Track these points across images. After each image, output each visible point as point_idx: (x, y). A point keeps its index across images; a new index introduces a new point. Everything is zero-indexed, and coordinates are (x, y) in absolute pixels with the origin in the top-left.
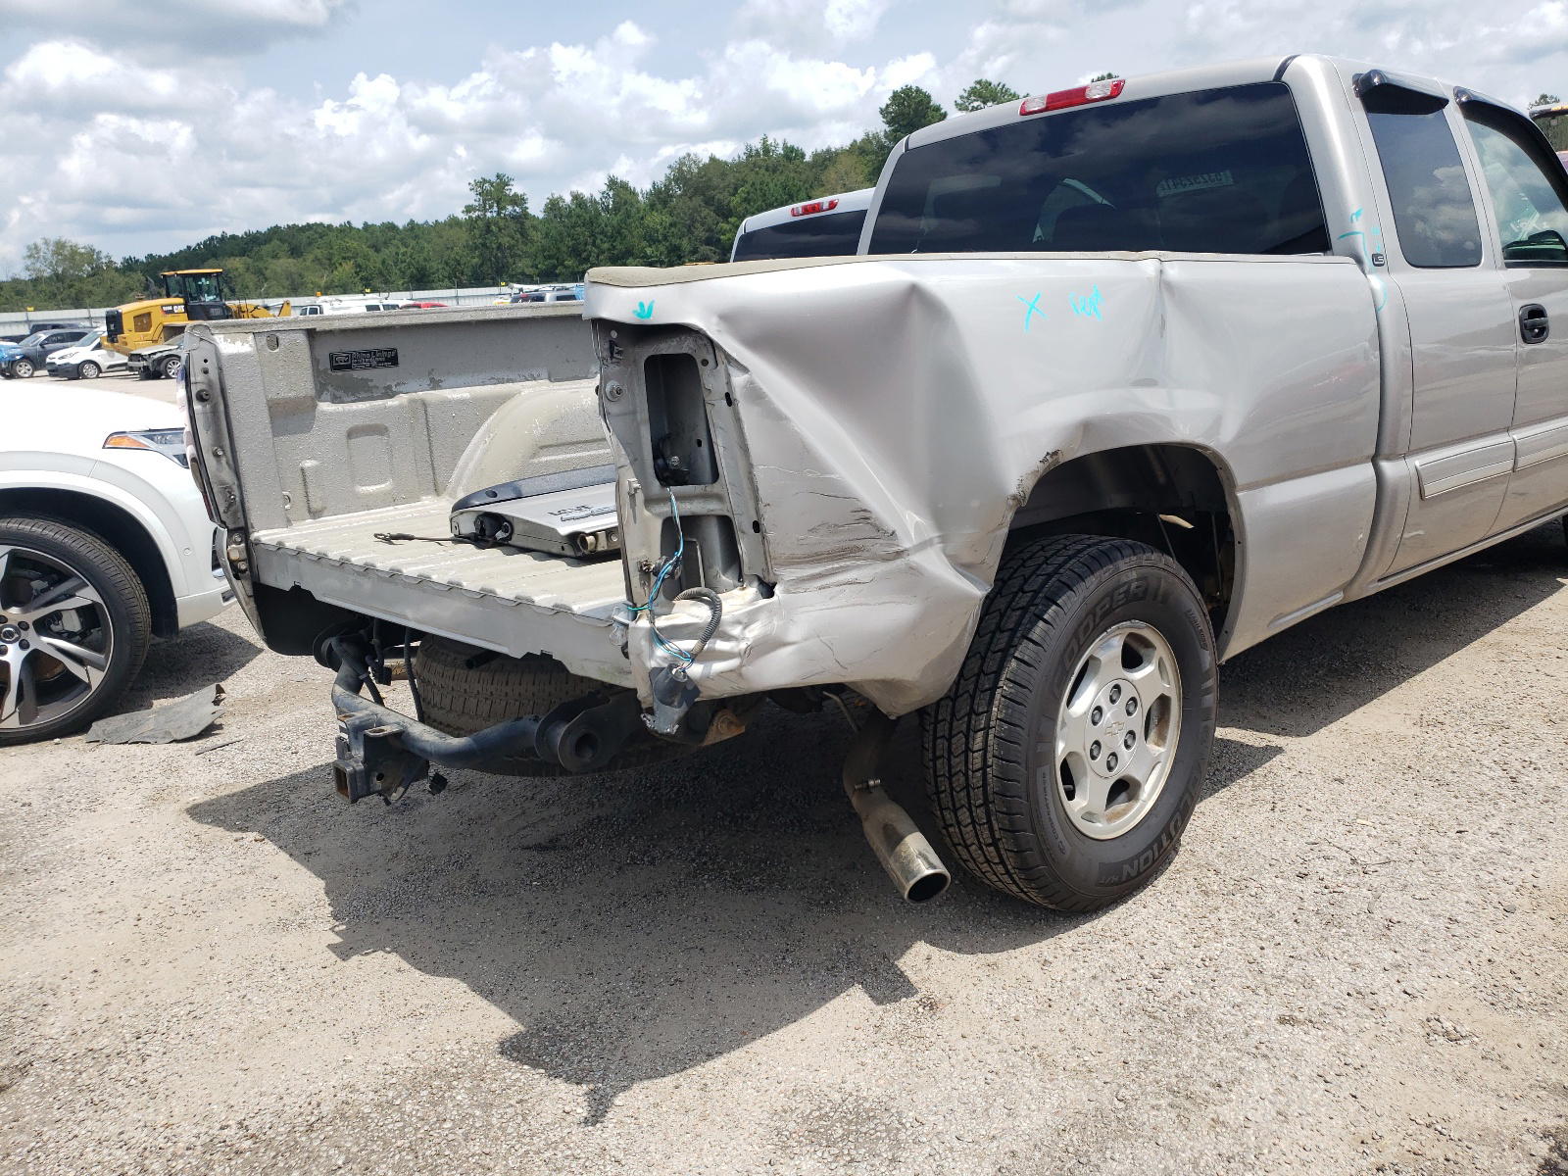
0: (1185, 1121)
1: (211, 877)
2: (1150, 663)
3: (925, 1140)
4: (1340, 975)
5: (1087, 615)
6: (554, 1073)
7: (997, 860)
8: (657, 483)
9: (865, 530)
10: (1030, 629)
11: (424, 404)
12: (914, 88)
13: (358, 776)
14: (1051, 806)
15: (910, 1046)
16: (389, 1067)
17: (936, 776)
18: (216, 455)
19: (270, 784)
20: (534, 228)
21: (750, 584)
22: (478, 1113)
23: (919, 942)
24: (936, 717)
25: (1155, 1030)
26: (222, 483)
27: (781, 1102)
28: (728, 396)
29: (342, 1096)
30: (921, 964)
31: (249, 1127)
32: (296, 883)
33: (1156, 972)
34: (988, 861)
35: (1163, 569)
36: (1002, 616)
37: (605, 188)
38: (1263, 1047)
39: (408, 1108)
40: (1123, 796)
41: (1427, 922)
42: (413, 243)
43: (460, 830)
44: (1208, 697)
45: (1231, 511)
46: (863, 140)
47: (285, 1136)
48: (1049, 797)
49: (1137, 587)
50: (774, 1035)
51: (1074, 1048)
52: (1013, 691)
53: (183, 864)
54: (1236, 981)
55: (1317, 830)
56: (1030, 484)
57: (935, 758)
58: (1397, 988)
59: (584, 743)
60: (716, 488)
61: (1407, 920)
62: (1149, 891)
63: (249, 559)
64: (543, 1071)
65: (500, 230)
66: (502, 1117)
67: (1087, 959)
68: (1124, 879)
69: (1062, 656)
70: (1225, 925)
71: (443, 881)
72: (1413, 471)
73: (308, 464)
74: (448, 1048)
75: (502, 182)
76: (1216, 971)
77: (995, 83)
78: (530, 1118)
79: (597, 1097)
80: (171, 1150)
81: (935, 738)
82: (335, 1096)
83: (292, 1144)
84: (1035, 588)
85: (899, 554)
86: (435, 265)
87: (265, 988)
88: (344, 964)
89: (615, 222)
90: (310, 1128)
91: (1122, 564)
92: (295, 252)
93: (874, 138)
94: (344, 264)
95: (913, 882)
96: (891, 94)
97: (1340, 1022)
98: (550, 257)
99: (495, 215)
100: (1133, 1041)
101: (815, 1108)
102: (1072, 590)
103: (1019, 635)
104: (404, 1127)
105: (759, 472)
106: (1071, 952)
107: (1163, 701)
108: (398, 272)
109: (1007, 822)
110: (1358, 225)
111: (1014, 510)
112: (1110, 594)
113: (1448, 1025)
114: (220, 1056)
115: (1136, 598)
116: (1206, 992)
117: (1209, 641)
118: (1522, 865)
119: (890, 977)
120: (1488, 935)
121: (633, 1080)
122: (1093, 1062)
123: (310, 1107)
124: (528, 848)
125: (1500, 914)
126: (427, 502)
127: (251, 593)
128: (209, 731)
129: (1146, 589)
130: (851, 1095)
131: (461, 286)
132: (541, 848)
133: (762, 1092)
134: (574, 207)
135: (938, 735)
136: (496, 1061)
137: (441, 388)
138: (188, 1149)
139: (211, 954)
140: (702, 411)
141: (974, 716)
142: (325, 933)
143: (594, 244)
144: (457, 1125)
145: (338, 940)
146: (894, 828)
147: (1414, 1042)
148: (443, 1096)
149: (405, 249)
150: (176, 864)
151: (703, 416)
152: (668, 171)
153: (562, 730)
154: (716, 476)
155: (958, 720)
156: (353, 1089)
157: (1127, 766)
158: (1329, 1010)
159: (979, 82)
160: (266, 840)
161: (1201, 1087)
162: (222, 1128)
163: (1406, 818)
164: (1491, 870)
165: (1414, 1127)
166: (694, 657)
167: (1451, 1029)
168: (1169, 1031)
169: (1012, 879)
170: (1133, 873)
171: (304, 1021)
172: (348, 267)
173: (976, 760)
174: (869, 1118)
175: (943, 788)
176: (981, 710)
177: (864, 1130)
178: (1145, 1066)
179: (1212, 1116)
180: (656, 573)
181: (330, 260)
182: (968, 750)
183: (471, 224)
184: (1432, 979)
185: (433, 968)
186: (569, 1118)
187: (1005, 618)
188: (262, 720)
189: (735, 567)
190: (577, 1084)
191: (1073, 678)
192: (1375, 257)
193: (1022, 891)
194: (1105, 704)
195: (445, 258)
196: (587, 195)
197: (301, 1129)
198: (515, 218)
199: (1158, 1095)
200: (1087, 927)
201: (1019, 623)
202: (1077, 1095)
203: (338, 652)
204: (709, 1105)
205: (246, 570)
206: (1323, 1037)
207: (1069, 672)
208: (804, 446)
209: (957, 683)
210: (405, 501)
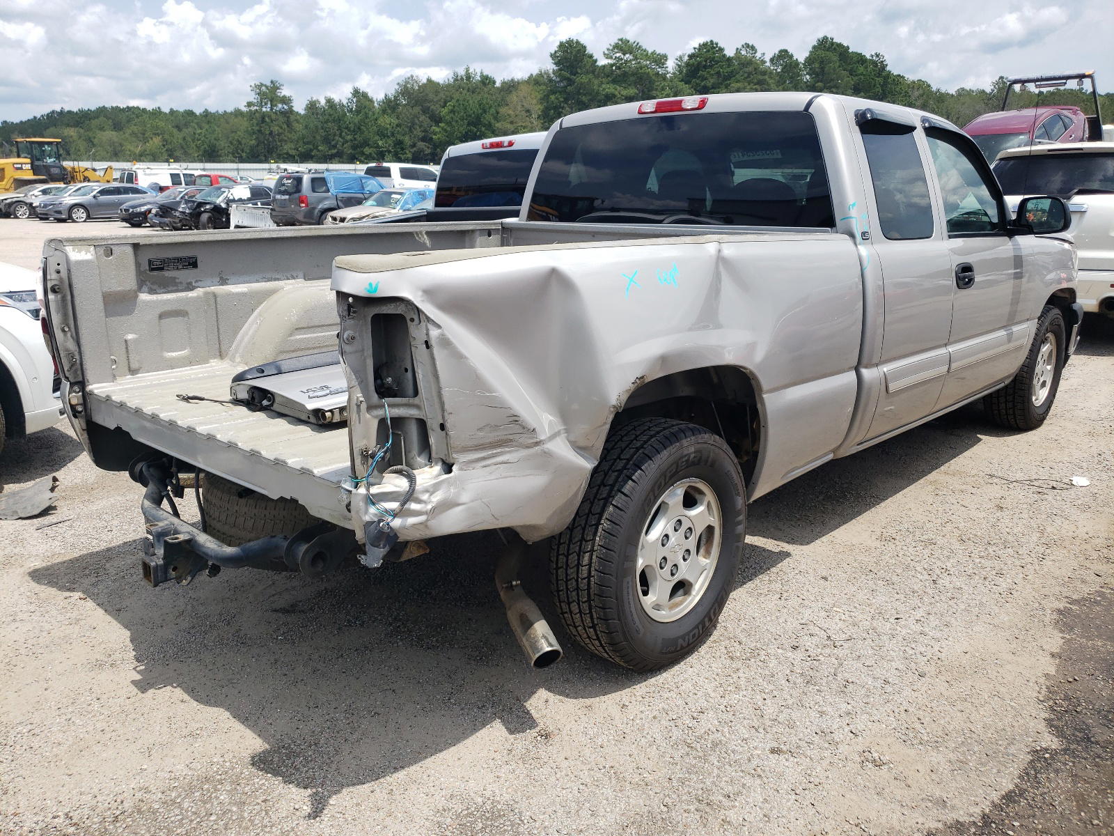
0: (705, 821)
1: (47, 626)
2: (702, 504)
3: (536, 832)
4: (812, 720)
5: (660, 477)
6: (288, 780)
7: (595, 637)
8: (376, 396)
9: (516, 428)
10: (622, 486)
11: (215, 296)
12: (575, 40)
13: (159, 568)
14: (632, 603)
15: (531, 765)
16: (173, 775)
17: (557, 580)
18: (63, 331)
19: (91, 555)
20: (297, 121)
21: (436, 464)
22: (234, 809)
23: (541, 689)
24: (559, 541)
25: (691, 756)
26: (67, 350)
27: (442, 803)
28: (426, 342)
29: (139, 795)
30: (541, 704)
31: (73, 818)
32: (109, 633)
33: (695, 715)
34: (589, 637)
35: (713, 444)
36: (606, 475)
37: (350, 96)
38: (759, 769)
39: (186, 805)
40: (681, 592)
41: (870, 683)
42: (207, 126)
43: (227, 596)
44: (739, 527)
45: (759, 406)
46: (537, 75)
47: (97, 825)
48: (631, 597)
49: (695, 457)
50: (441, 755)
51: (638, 768)
52: (609, 527)
53: (25, 616)
54: (745, 722)
55: (807, 615)
56: (625, 398)
57: (557, 568)
58: (847, 729)
59: (317, 558)
60: (416, 401)
61: (858, 681)
62: (695, 655)
63: (85, 404)
64: (281, 778)
65: (272, 122)
66: (251, 812)
67: (651, 704)
68: (678, 649)
69: (643, 505)
70: (742, 682)
71: (215, 633)
72: (882, 374)
73: (130, 337)
74: (215, 760)
75: (275, 87)
76: (733, 715)
77: (631, 41)
78: (271, 813)
79: (318, 798)
80: (18, 832)
81: (558, 555)
82: (134, 795)
83: (104, 830)
84: (628, 457)
85: (537, 444)
86: (223, 143)
87: (86, 713)
88: (143, 695)
89: (356, 121)
90: (116, 819)
91: (685, 442)
92: (117, 127)
93: (545, 73)
94: (154, 139)
95: (537, 656)
96: (558, 44)
97: (809, 753)
98: (308, 143)
99: (268, 110)
100: (676, 764)
101: (465, 808)
102: (651, 460)
103: (616, 489)
104: (182, 819)
105: (446, 392)
106: (641, 699)
107: (710, 529)
108: (195, 148)
109: (602, 614)
110: (853, 213)
111: (614, 413)
112: (676, 463)
113: (876, 755)
114: (52, 764)
115: (693, 464)
116: (726, 730)
117: (741, 491)
118: (932, 643)
119: (520, 714)
120: (907, 692)
121: (342, 786)
122: (650, 778)
123: (116, 804)
124: (276, 611)
125: (916, 677)
126: (213, 364)
127: (85, 427)
128: (46, 512)
129: (701, 457)
130: (489, 799)
131: (242, 161)
132: (284, 611)
133: (430, 796)
134: (326, 107)
135: (560, 553)
136: (249, 771)
137: (227, 284)
138: (30, 832)
139: (46, 686)
140: (409, 352)
141: (584, 542)
142: (129, 671)
143: (341, 136)
144: (220, 818)
145: (138, 677)
146: (527, 617)
147: (853, 767)
148: (210, 796)
149: (200, 131)
150: (20, 616)
151: (410, 356)
152: (397, 87)
153: (303, 548)
154: (416, 393)
155: (573, 544)
156: (147, 791)
157: (683, 573)
158: (803, 744)
159: (621, 40)
160: (88, 599)
161: (717, 797)
162: (54, 818)
163: (864, 607)
164: (913, 646)
165: (847, 826)
166: (395, 515)
167: (877, 758)
168: (700, 757)
169: (605, 650)
170: (685, 644)
171: (113, 739)
172: (157, 141)
173: (584, 571)
174: (500, 816)
175: (562, 588)
176: (588, 539)
177: (496, 824)
178: (682, 782)
179: (722, 817)
180: (373, 456)
181: (144, 134)
182: (579, 565)
183: (251, 115)
184: (869, 723)
185: (207, 699)
186: (298, 813)
187: (607, 477)
188: (86, 504)
189: (427, 451)
190: (305, 788)
191: (650, 517)
192: (864, 234)
193: (611, 657)
194: (671, 532)
195: (230, 139)
196: (337, 100)
197: (109, 820)
198: (284, 113)
199: (689, 802)
200: (653, 681)
201: (616, 481)
202: (637, 801)
203: (147, 476)
204: (393, 805)
205: (82, 411)
206: (797, 763)
207: (647, 512)
208: (477, 376)
209: (574, 519)
210: (198, 363)
